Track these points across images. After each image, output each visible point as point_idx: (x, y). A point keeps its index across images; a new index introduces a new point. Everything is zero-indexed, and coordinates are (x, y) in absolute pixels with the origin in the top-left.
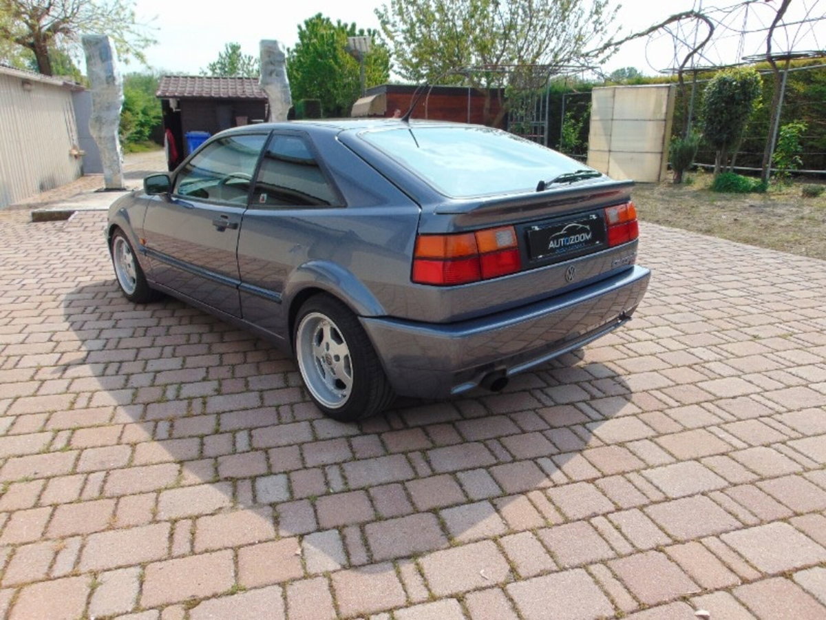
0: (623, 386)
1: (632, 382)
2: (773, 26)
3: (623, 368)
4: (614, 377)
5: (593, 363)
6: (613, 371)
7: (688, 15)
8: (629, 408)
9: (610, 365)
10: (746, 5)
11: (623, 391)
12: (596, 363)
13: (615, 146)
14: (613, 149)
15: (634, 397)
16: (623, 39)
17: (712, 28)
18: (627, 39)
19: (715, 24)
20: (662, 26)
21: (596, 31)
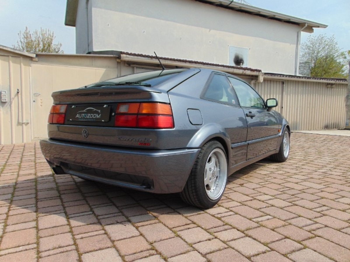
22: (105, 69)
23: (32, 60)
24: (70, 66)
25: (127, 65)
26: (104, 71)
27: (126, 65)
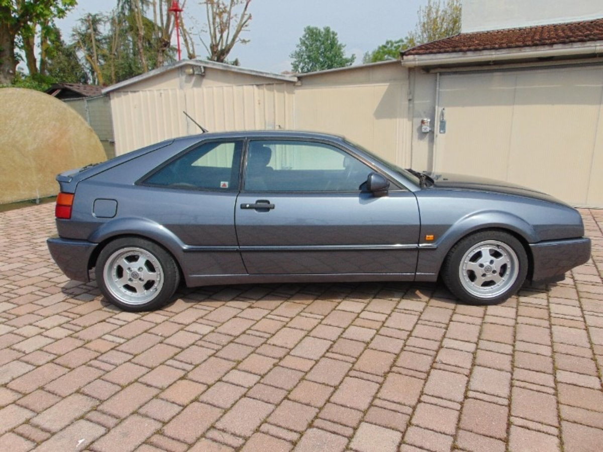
0: (68, 293)
1: (62, 296)
3: (70, 302)
4: (74, 296)
5: (93, 300)
6: (76, 299)
8: (62, 285)
9: (79, 302)
11: (67, 291)
12: (91, 301)
15: (60, 290)
22: (388, 84)
23: (294, 85)
24: (338, 86)
25: (424, 72)
26: (386, 87)
27: (421, 71)
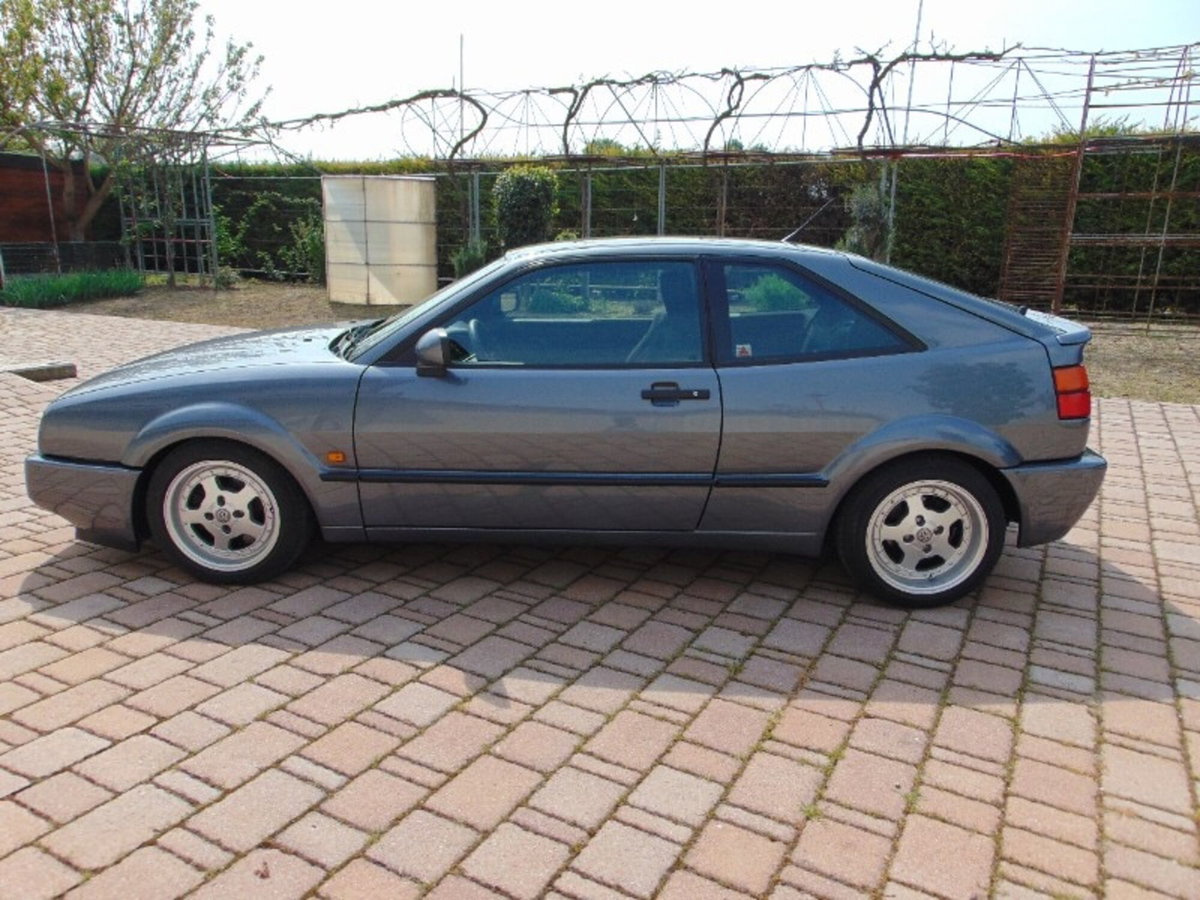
2: (567, 124)
7: (450, 93)
10: (524, 94)
13: (373, 257)
14: (371, 262)
16: (344, 110)
17: (485, 116)
18: (351, 112)
19: (487, 110)
20: (407, 102)
21: (233, 88)
